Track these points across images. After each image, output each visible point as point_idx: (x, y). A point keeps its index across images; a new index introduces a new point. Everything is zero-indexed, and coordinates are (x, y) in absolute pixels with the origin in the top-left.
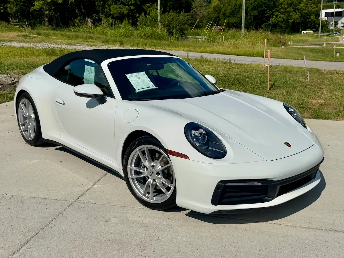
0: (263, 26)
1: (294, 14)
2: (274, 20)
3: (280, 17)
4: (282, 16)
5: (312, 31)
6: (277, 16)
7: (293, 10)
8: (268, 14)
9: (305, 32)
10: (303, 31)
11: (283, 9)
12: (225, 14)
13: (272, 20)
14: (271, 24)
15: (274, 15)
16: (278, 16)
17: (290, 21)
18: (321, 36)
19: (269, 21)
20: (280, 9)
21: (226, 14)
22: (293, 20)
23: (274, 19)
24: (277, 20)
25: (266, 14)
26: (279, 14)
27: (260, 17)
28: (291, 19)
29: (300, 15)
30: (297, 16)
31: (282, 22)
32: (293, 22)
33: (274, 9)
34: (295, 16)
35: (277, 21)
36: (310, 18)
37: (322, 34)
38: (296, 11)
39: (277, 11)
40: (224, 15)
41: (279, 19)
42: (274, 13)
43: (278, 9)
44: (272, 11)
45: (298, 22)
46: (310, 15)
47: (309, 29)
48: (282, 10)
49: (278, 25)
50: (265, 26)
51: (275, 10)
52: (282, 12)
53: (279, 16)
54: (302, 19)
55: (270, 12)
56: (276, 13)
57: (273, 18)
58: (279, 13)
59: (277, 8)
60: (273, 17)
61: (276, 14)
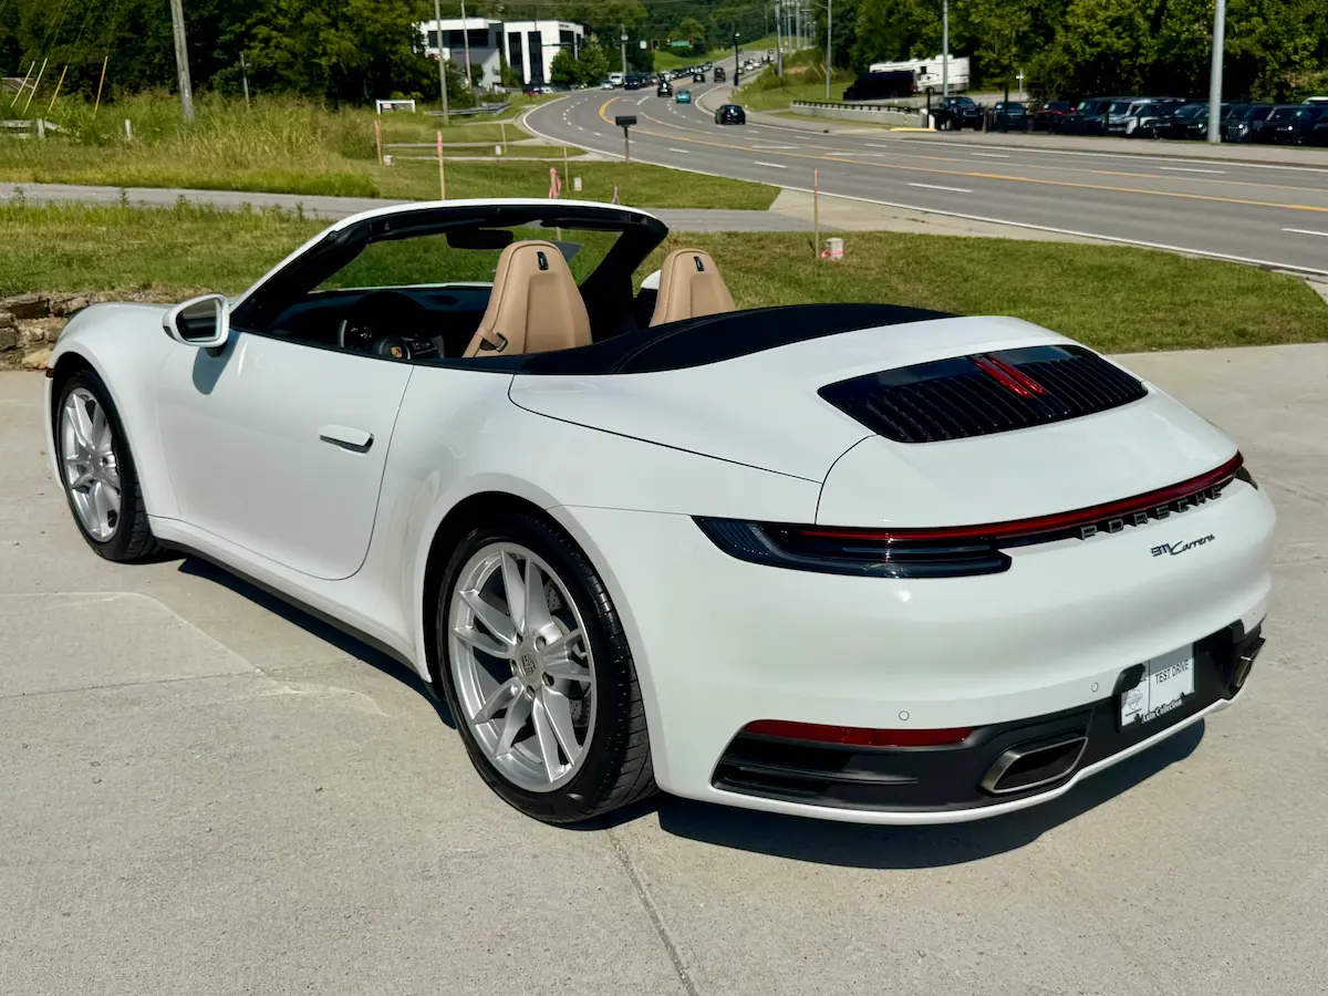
0: (216, 78)
1: (335, 35)
2: (259, 56)
3: (277, 47)
4: (286, 41)
5: (413, 102)
6: (267, 40)
7: (327, 20)
8: (231, 32)
9: (387, 104)
10: (379, 102)
11: (285, 16)
12: (42, 29)
13: (248, 56)
14: (249, 72)
15: (253, 38)
16: (272, 43)
17: (324, 62)
18: (451, 118)
19: (239, 59)
20: (274, 15)
21: (48, 32)
22: (334, 60)
23: (256, 52)
24: (271, 58)
25: (223, 32)
26: (274, 33)
27: (198, 45)
28: (324, 53)
29: (356, 41)
30: (346, 44)
31: (289, 65)
32: (335, 68)
33: (250, 16)
34: (340, 44)
35: (268, 61)
36: (395, 53)
37: (453, 112)
38: (341, 25)
39: (264, 22)
40: (37, 32)
41: (276, 56)
42: (254, 31)
43: (264, 15)
44: (243, 22)
45: (354, 64)
46: (394, 42)
47: (401, 94)
48: (282, 20)
49: (276, 78)
50: (227, 80)
51: (255, 20)
52: (284, 26)
53: (274, 41)
54: (366, 56)
55: (238, 28)
56: (263, 31)
57: (250, 48)
58: (273, 30)
59: (262, 11)
60: (252, 44)
61: (260, 36)
